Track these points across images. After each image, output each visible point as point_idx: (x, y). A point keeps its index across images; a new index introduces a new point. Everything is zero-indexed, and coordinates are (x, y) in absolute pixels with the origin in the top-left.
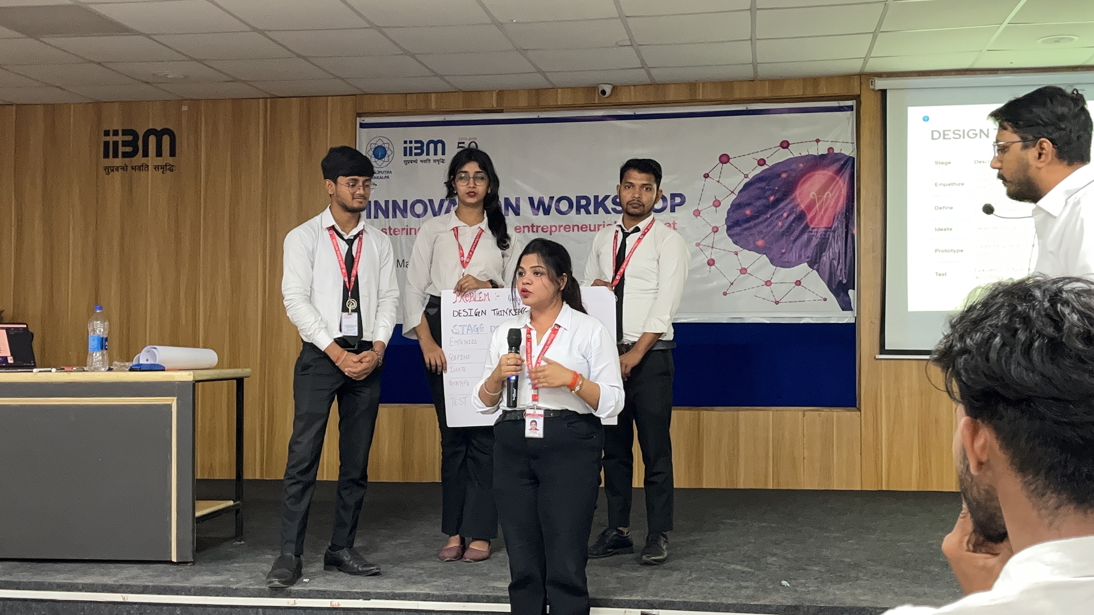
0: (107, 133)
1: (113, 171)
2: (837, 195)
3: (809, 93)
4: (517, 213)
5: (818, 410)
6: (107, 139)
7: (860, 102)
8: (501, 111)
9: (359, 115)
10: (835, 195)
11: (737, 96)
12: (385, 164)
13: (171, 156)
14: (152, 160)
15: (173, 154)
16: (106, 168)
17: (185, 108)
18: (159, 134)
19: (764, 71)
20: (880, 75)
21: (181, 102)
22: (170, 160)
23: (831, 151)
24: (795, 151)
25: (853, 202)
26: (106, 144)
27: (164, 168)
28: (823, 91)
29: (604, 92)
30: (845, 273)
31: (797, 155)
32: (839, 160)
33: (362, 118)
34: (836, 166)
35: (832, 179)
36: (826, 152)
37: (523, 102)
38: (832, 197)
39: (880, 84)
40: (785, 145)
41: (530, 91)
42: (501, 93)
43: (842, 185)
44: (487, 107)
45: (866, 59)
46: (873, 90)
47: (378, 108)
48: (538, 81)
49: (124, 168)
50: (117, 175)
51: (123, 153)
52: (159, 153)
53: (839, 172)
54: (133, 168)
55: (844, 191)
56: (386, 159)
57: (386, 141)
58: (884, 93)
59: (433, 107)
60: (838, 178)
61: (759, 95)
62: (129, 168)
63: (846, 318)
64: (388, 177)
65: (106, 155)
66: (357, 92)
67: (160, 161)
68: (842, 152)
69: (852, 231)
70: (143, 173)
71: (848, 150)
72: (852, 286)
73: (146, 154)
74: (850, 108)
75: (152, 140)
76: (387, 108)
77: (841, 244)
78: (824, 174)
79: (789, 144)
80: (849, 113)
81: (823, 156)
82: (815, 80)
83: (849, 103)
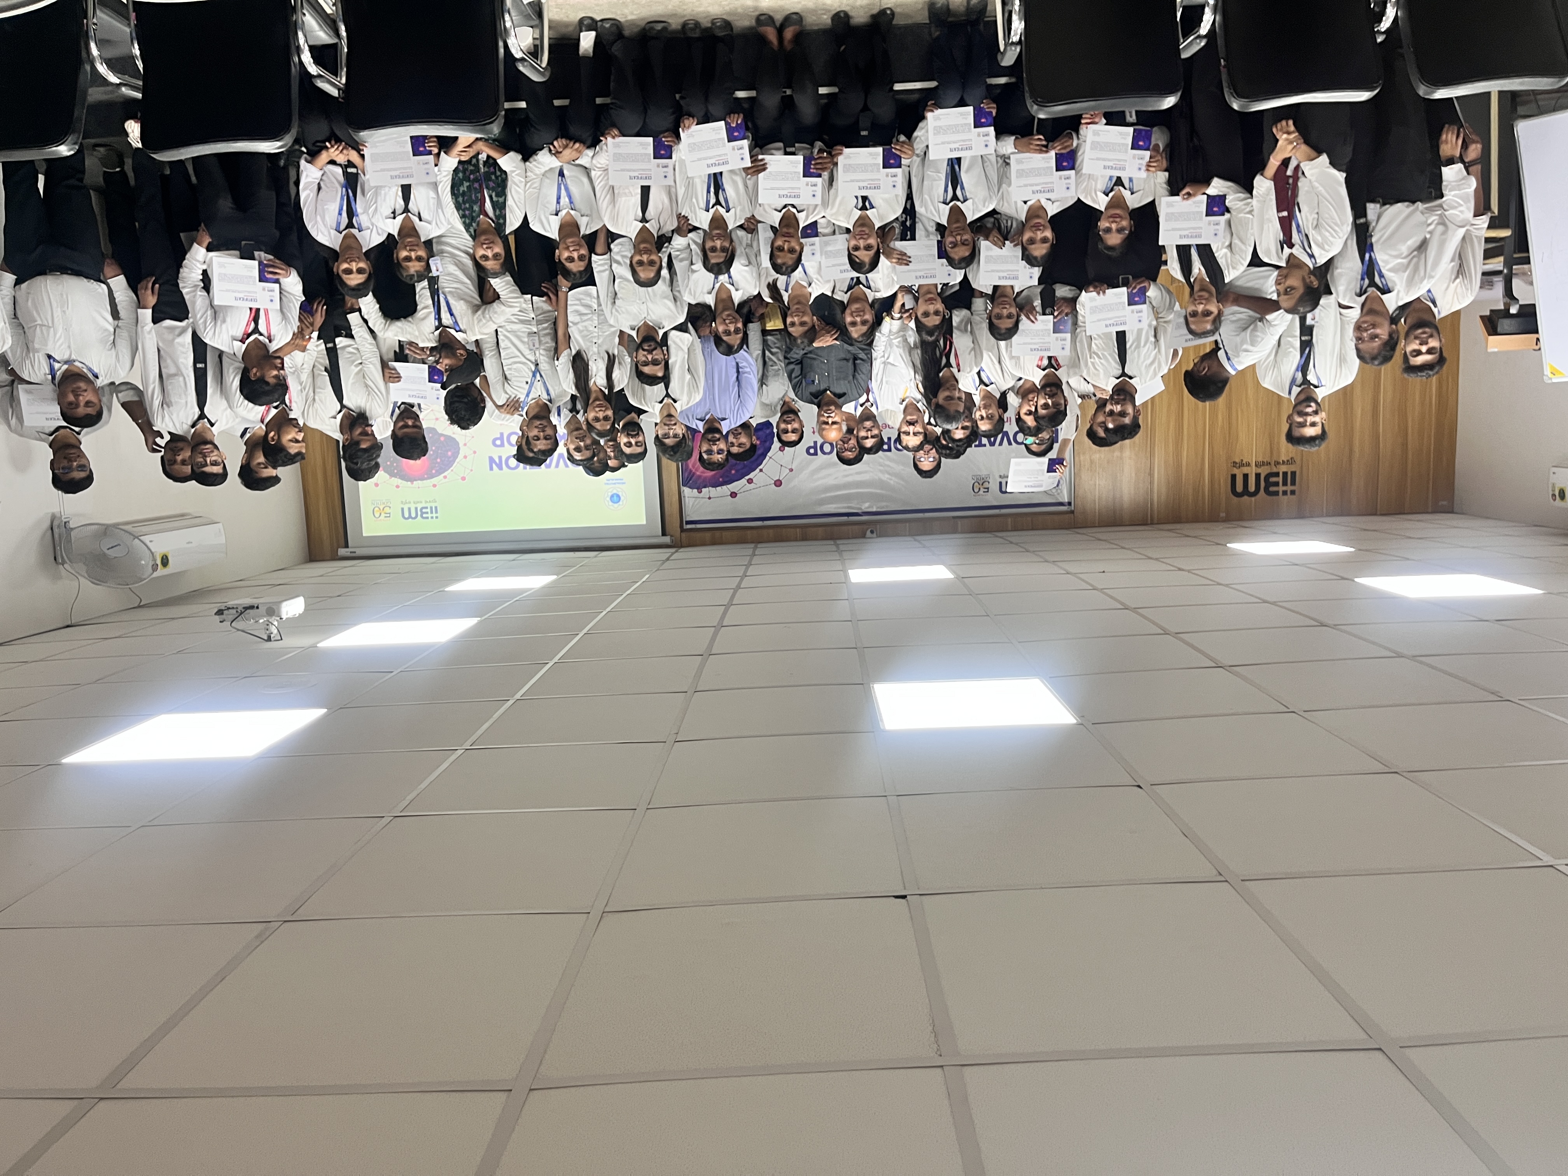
0: (1293, 492)
1: (1288, 461)
3: (718, 534)
6: (1293, 488)
7: (680, 527)
8: (954, 517)
9: (1072, 512)
11: (771, 531)
13: (1235, 475)
14: (1252, 471)
15: (1234, 477)
17: (1223, 515)
18: (1246, 492)
20: (667, 546)
21: (1226, 520)
23: (700, 491)
24: (726, 489)
26: (1293, 483)
27: (1242, 465)
28: (708, 535)
29: (872, 532)
31: (724, 487)
32: (693, 484)
33: (1069, 510)
34: (695, 479)
36: (703, 490)
37: (937, 524)
39: (667, 540)
40: (733, 495)
41: (932, 533)
46: (672, 536)
47: (1056, 517)
48: (925, 540)
49: (1278, 463)
50: (1284, 457)
51: (1278, 476)
52: (1246, 476)
53: (693, 475)
54: (1269, 464)
58: (664, 534)
59: (1010, 520)
61: (755, 532)
62: (1273, 463)
65: (1294, 474)
66: (1076, 530)
68: (691, 490)
70: (1260, 459)
71: (686, 491)
73: (1258, 476)
74: (688, 523)
75: (1252, 488)
79: (731, 495)
80: (688, 519)
81: (705, 487)
82: (714, 543)
83: (689, 526)
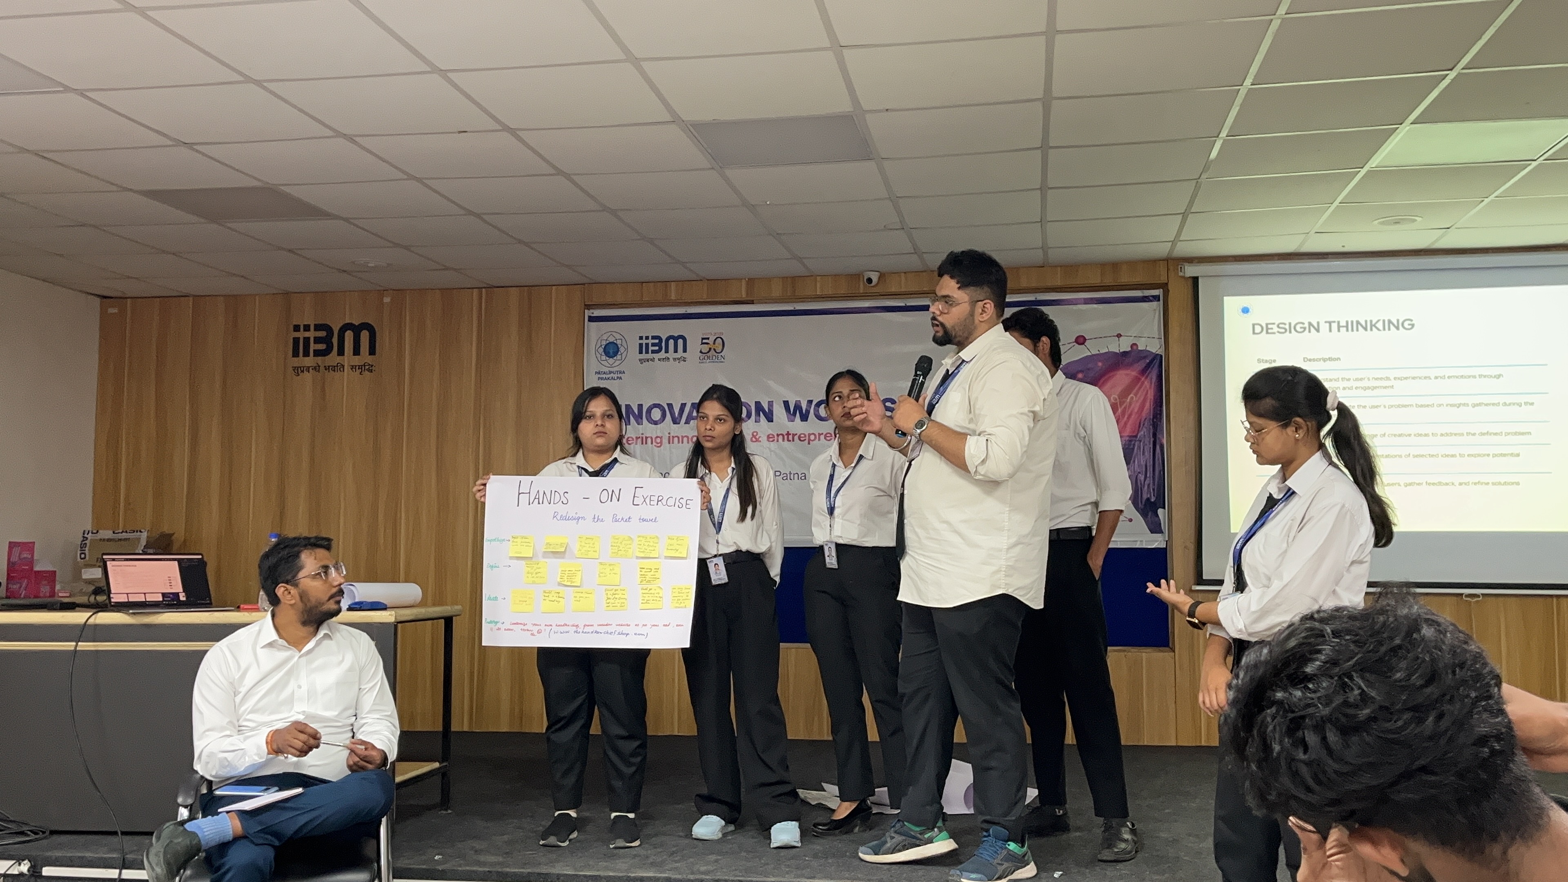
0: (297, 328)
1: (303, 371)
2: (1142, 398)
3: (1108, 281)
4: (770, 418)
5: (1124, 651)
6: (297, 335)
7: (1168, 291)
8: (752, 302)
9: (588, 307)
10: (1139, 399)
11: (1024, 284)
12: (618, 363)
13: (370, 354)
14: (348, 358)
15: (372, 351)
16: (294, 368)
17: (387, 300)
18: (357, 330)
19: (1055, 256)
20: (1191, 260)
21: (382, 292)
22: (369, 359)
23: (1135, 347)
24: (1093, 348)
25: (1161, 406)
26: (296, 341)
27: (361, 368)
28: (1124, 279)
29: (870, 281)
30: (1154, 490)
31: (1095, 352)
32: (1145, 357)
33: (592, 311)
34: (1142, 365)
35: (1137, 380)
36: (1130, 349)
37: (776, 292)
38: (1137, 401)
39: (1190, 271)
40: (1081, 340)
41: (784, 279)
42: (751, 282)
43: (1148, 387)
44: (735, 297)
45: (1174, 243)
46: (1183, 277)
47: (609, 299)
48: (795, 268)
49: (316, 368)
50: (308, 376)
51: (314, 351)
52: (356, 351)
53: (1144, 371)
54: (327, 368)
55: (1151, 395)
56: (619, 357)
57: (618, 337)
58: (1195, 280)
59: (673, 297)
60: (1143, 379)
61: (1049, 284)
62: (322, 368)
63: (1156, 542)
64: (621, 378)
65: (296, 354)
66: (585, 280)
67: (357, 360)
68: (1148, 349)
69: (1160, 441)
70: (337, 375)
71: (1155, 347)
72: (1162, 505)
73: (341, 352)
74: (1156, 298)
75: (349, 335)
76: (620, 299)
77: (1148, 455)
78: (1127, 375)
79: (1085, 340)
80: (1155, 304)
81: (1125, 353)
82: (1115, 266)
83: (1155, 292)
